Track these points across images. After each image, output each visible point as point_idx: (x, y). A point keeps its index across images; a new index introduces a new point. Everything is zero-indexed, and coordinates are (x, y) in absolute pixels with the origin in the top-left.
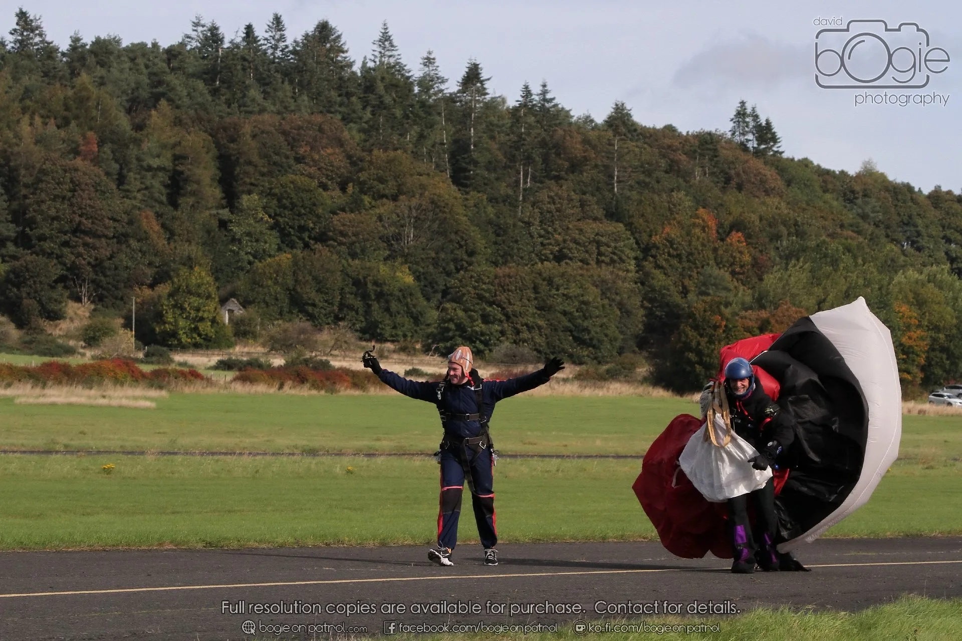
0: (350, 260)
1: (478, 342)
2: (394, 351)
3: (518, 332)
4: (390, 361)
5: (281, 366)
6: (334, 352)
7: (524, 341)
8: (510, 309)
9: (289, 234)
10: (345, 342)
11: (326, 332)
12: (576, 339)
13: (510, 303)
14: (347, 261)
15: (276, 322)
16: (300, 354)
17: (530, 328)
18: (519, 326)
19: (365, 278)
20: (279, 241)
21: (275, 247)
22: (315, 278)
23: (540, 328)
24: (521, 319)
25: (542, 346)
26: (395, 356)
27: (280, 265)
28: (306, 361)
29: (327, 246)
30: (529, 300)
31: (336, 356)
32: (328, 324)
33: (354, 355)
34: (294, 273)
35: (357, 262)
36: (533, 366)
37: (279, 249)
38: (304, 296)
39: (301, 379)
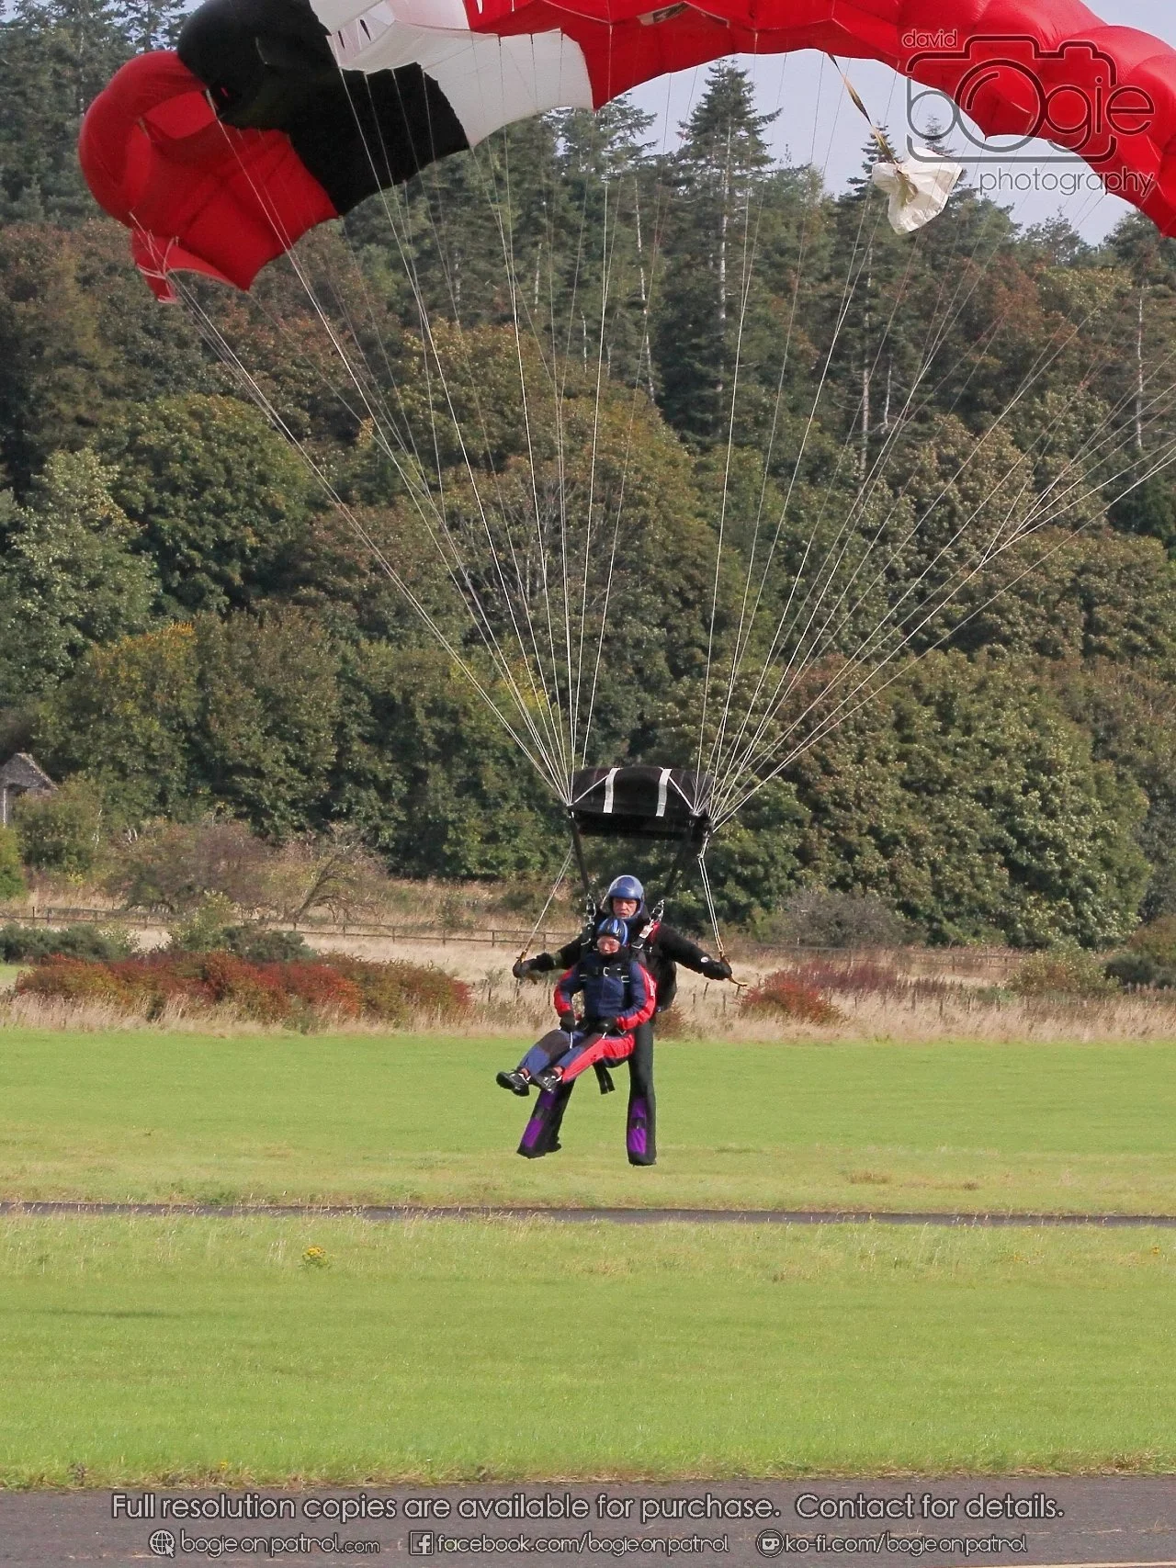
0: (364, 643)
1: (731, 883)
2: (491, 909)
3: (850, 853)
4: (477, 936)
5: (161, 951)
6: (317, 912)
7: (867, 879)
8: (826, 787)
9: (188, 570)
10: (350, 881)
11: (291, 848)
12: (1018, 872)
13: (828, 770)
14: (356, 643)
15: (146, 823)
16: (212, 916)
17: (886, 846)
18: (853, 838)
19: (407, 696)
20: (156, 586)
21: (145, 603)
22: (264, 694)
23: (915, 842)
24: (858, 815)
25: (920, 895)
26: (493, 924)
27: (161, 659)
28: (231, 934)
29: (298, 602)
30: (883, 761)
31: (323, 921)
32: (300, 828)
33: (372, 919)
34: (201, 682)
35: (383, 648)
36: (891, 954)
37: (158, 609)
38: (231, 744)
39: (213, 987)
